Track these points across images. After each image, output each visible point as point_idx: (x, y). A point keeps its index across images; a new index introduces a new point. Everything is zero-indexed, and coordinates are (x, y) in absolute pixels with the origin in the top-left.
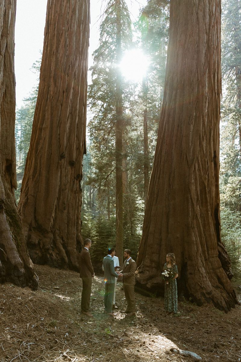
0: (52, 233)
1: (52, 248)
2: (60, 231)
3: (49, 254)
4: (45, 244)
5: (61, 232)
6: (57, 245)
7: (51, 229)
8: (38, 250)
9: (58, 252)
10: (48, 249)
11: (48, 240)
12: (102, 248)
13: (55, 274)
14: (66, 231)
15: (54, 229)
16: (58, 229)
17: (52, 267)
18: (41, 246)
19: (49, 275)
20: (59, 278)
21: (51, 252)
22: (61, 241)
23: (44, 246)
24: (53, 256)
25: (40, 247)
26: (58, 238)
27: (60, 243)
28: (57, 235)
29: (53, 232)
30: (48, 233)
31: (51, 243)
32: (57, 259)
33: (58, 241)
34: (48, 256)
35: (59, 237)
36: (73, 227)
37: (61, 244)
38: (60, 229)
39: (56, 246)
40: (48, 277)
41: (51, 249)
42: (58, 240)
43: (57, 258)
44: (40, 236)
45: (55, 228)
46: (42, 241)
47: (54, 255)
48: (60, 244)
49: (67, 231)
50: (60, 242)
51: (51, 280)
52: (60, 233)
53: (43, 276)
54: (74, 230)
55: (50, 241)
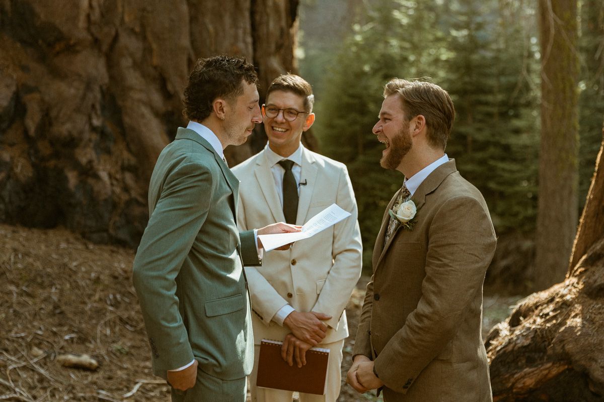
0: (100, 50)
1: (95, 137)
2: (145, 39)
3: (76, 165)
4: (53, 113)
5: (154, 46)
6: (127, 120)
7: (94, 29)
8: (12, 145)
9: (133, 161)
10: (72, 142)
11: (70, 91)
12: (482, 162)
13: (97, 281)
14: (185, 42)
15: (106, 30)
16: (132, 31)
17: (96, 243)
18: (32, 124)
19: (52, 285)
20: (116, 304)
21: (85, 155)
22: (157, 99)
23: (51, 124)
24: (97, 177)
25: (26, 132)
26: (133, 78)
27: (145, 111)
28: (126, 62)
29: (105, 47)
30: (71, 49)
31: (93, 106)
32: (125, 197)
33: (136, 96)
34: (72, 178)
35: (144, 75)
36: (227, 20)
37: (157, 114)
38: (143, 26)
39: (120, 123)
40: (42, 293)
41: (90, 140)
42: (131, 88)
43: (126, 189)
44: (25, 69)
45: (117, 22)
46: (36, 96)
47: (104, 175)
48: (143, 116)
49: (193, 42)
50: (150, 105)
51: (57, 312)
52: (148, 51)
53: (10, 293)
54: (236, 37)
55: (84, 98)
